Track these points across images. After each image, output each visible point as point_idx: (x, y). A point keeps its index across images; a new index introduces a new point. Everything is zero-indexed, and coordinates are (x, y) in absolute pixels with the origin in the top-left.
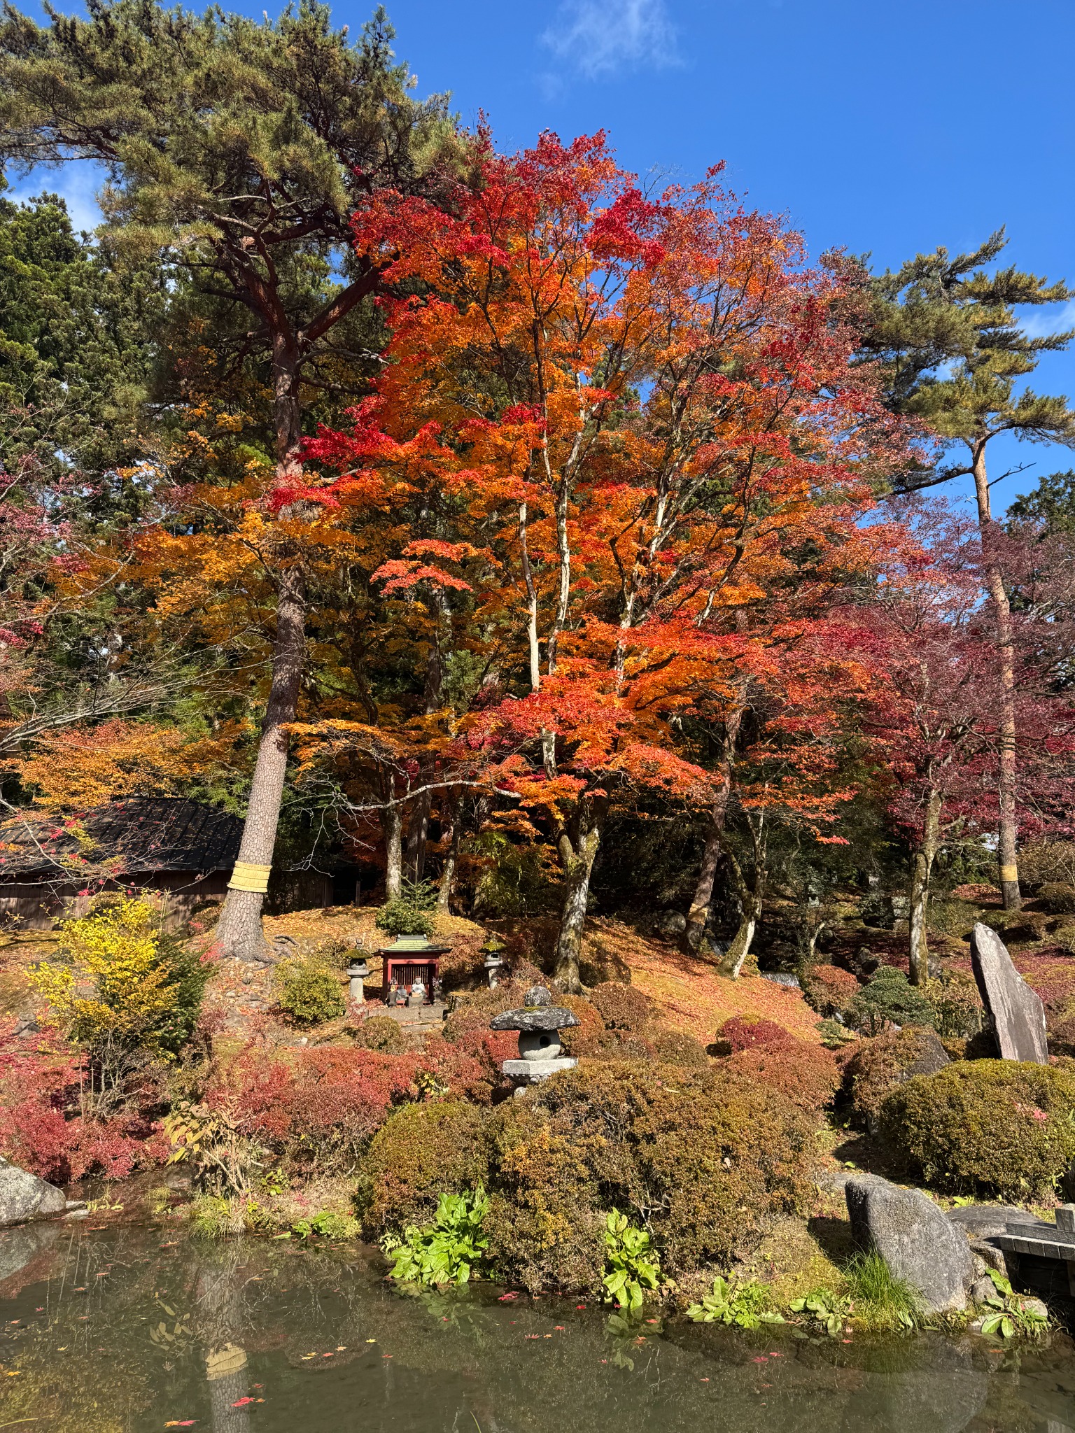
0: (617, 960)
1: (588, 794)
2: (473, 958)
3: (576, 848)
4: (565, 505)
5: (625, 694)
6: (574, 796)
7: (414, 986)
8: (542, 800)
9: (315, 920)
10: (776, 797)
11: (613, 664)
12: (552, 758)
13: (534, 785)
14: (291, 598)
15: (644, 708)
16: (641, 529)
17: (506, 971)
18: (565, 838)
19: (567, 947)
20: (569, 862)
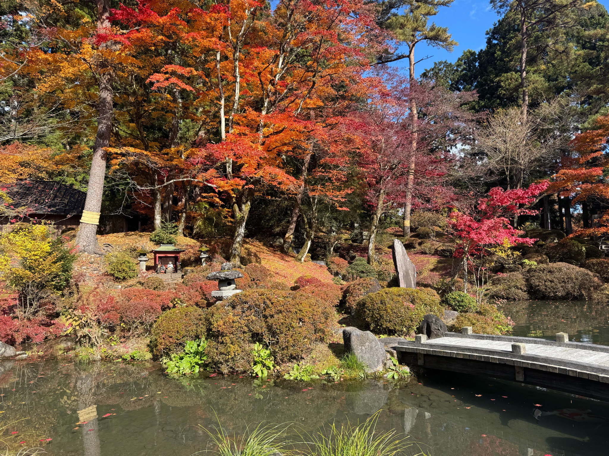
0: (256, 255)
1: (246, 187)
2: (194, 254)
3: (240, 210)
4: (238, 54)
5: (263, 144)
6: (240, 188)
7: (168, 265)
8: (226, 189)
9: (121, 237)
10: (322, 191)
11: (258, 130)
12: (230, 171)
13: (222, 182)
14: (106, 88)
15: (271, 151)
16: (272, 69)
17: (209, 259)
18: (236, 206)
19: (235, 250)
20: (237, 215)
